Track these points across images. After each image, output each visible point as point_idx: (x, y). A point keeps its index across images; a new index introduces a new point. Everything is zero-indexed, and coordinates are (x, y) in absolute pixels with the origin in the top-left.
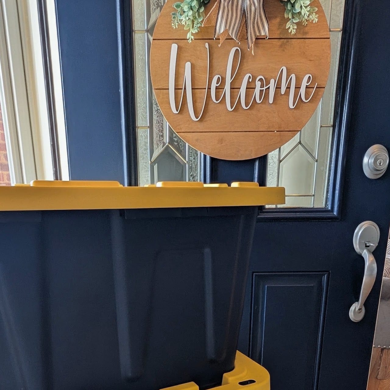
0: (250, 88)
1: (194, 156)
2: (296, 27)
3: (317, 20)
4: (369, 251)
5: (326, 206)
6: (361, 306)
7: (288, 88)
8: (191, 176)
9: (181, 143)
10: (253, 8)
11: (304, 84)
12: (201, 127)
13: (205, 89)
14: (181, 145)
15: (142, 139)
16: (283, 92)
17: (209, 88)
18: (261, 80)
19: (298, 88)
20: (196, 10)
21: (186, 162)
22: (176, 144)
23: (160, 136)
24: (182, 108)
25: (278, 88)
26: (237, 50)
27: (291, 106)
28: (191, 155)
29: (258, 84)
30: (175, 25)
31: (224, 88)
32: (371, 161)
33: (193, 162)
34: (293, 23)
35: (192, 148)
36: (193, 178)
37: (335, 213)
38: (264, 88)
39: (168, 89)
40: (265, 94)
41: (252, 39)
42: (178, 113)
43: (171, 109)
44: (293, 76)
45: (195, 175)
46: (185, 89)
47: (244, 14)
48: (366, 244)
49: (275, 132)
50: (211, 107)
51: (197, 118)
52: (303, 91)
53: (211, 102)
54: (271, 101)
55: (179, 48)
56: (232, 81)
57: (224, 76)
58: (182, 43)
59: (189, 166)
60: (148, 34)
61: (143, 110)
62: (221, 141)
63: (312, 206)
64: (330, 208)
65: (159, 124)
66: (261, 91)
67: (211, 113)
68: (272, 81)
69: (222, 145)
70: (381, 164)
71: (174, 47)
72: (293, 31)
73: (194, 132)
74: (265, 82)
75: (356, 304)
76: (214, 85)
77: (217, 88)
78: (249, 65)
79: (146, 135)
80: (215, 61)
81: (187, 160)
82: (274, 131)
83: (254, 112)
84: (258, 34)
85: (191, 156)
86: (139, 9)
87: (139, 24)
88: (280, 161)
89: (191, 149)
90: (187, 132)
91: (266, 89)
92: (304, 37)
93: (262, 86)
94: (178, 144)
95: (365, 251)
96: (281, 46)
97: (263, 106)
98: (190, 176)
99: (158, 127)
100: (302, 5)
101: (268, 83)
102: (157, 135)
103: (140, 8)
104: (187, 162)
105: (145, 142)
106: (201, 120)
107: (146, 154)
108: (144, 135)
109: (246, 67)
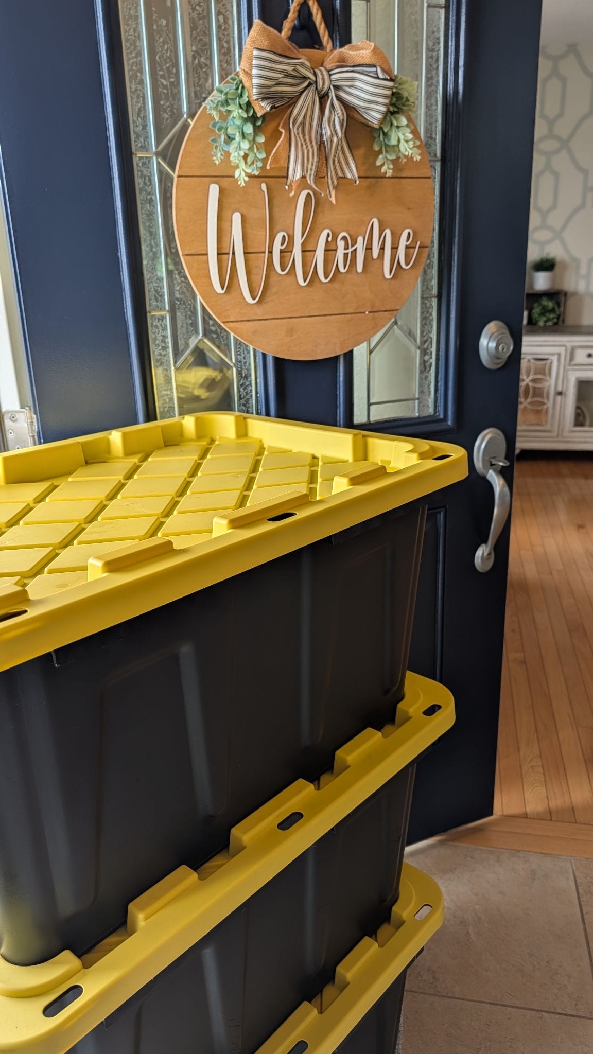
0: (330, 250)
1: (244, 353)
2: (391, 166)
3: (419, 158)
4: (495, 470)
5: (435, 413)
6: (490, 550)
7: (382, 248)
8: (242, 385)
9: (222, 335)
10: (335, 140)
11: (403, 243)
12: (260, 312)
13: (264, 252)
14: (223, 337)
15: (157, 332)
16: (375, 255)
17: (271, 252)
18: (344, 238)
19: (395, 248)
20: (251, 138)
21: (232, 365)
22: (215, 336)
23: (187, 325)
24: (230, 283)
25: (369, 248)
26: (309, 194)
27: (388, 276)
28: (239, 353)
29: (341, 244)
30: (217, 159)
31: (291, 252)
32: (493, 345)
33: (242, 363)
34: (387, 159)
35: (240, 341)
36: (244, 390)
37: (450, 423)
38: (350, 250)
39: (207, 254)
40: (351, 259)
41: (333, 183)
42: (225, 292)
43: (212, 286)
44: (388, 232)
45: (247, 383)
46: (233, 253)
47: (321, 144)
48: (491, 462)
49: (367, 313)
50: (273, 279)
51: (254, 299)
52: (401, 252)
53: (272, 273)
54: (360, 268)
55: (222, 192)
56: (304, 241)
57: (291, 233)
58: (225, 182)
59: (237, 370)
60: (159, 160)
61: (156, 283)
62: (291, 331)
63: (417, 415)
64: (442, 416)
65: (184, 306)
66: (346, 255)
67: (273, 290)
68: (360, 239)
69: (292, 338)
70: (504, 350)
71: (214, 190)
72: (389, 172)
73: (249, 321)
74: (350, 242)
75: (483, 547)
76: (277, 247)
77: (282, 251)
78: (326, 217)
79: (164, 324)
80: (276, 210)
81: (234, 361)
82: (365, 313)
83: (336, 285)
84: (340, 174)
85: (240, 355)
86: (141, 118)
87: (142, 141)
88: (371, 352)
89: (238, 342)
90: (238, 321)
91: (352, 252)
92: (399, 175)
93: (346, 248)
94: (218, 337)
95: (491, 472)
96: (369, 187)
97: (349, 276)
98: (240, 386)
99: (184, 310)
100: (400, 138)
101: (354, 243)
102: (183, 323)
103: (142, 116)
104: (234, 364)
105: (163, 336)
106: (259, 302)
107: (165, 355)
108: (161, 325)
109: (322, 219)
